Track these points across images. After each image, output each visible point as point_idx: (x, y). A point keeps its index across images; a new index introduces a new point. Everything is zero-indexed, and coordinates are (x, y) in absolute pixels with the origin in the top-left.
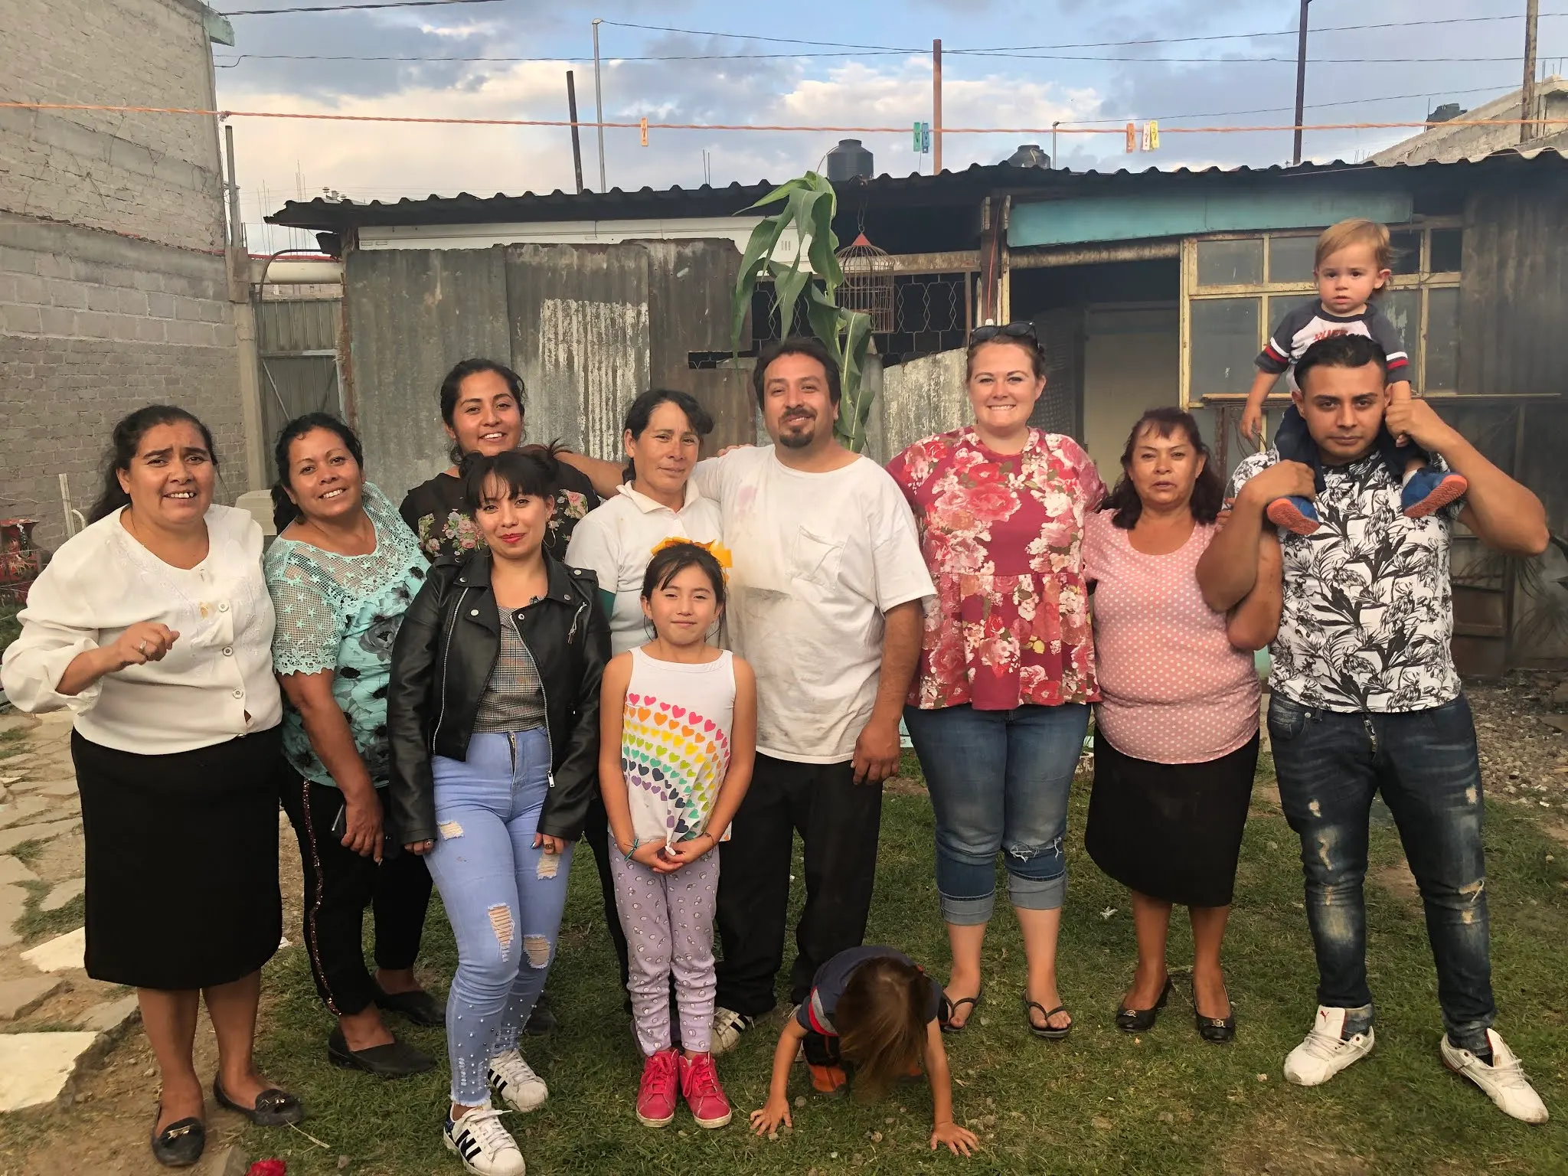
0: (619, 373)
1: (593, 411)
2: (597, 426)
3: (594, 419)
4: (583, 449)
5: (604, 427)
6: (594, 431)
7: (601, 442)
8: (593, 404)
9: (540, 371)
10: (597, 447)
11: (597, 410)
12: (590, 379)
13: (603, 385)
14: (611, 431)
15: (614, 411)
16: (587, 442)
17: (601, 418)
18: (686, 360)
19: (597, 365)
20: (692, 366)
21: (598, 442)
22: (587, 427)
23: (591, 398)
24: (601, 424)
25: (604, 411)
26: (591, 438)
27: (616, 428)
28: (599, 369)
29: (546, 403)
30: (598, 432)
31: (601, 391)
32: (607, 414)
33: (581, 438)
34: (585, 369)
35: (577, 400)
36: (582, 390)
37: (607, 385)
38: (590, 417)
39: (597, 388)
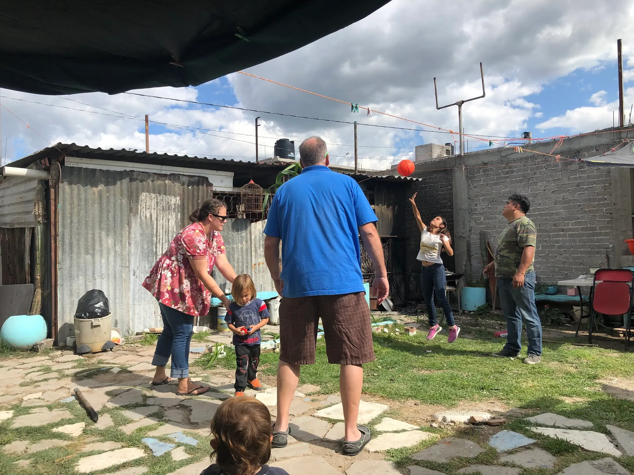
0: (170, 221)
1: (160, 236)
2: (161, 241)
3: (160, 239)
4: (155, 250)
5: (164, 242)
6: (160, 243)
8: (160, 233)
9: (139, 219)
10: (161, 249)
11: (161, 235)
12: (159, 223)
13: (164, 226)
15: (168, 235)
16: (156, 247)
17: (162, 238)
19: (161, 218)
21: (161, 247)
22: (156, 242)
23: (158, 230)
24: (162, 240)
25: (164, 235)
26: (158, 246)
28: (163, 219)
29: (141, 232)
30: (161, 244)
31: (163, 227)
32: (165, 237)
33: (154, 246)
34: (157, 220)
35: (153, 231)
36: (155, 227)
37: (166, 226)
38: (158, 238)
39: (161, 227)
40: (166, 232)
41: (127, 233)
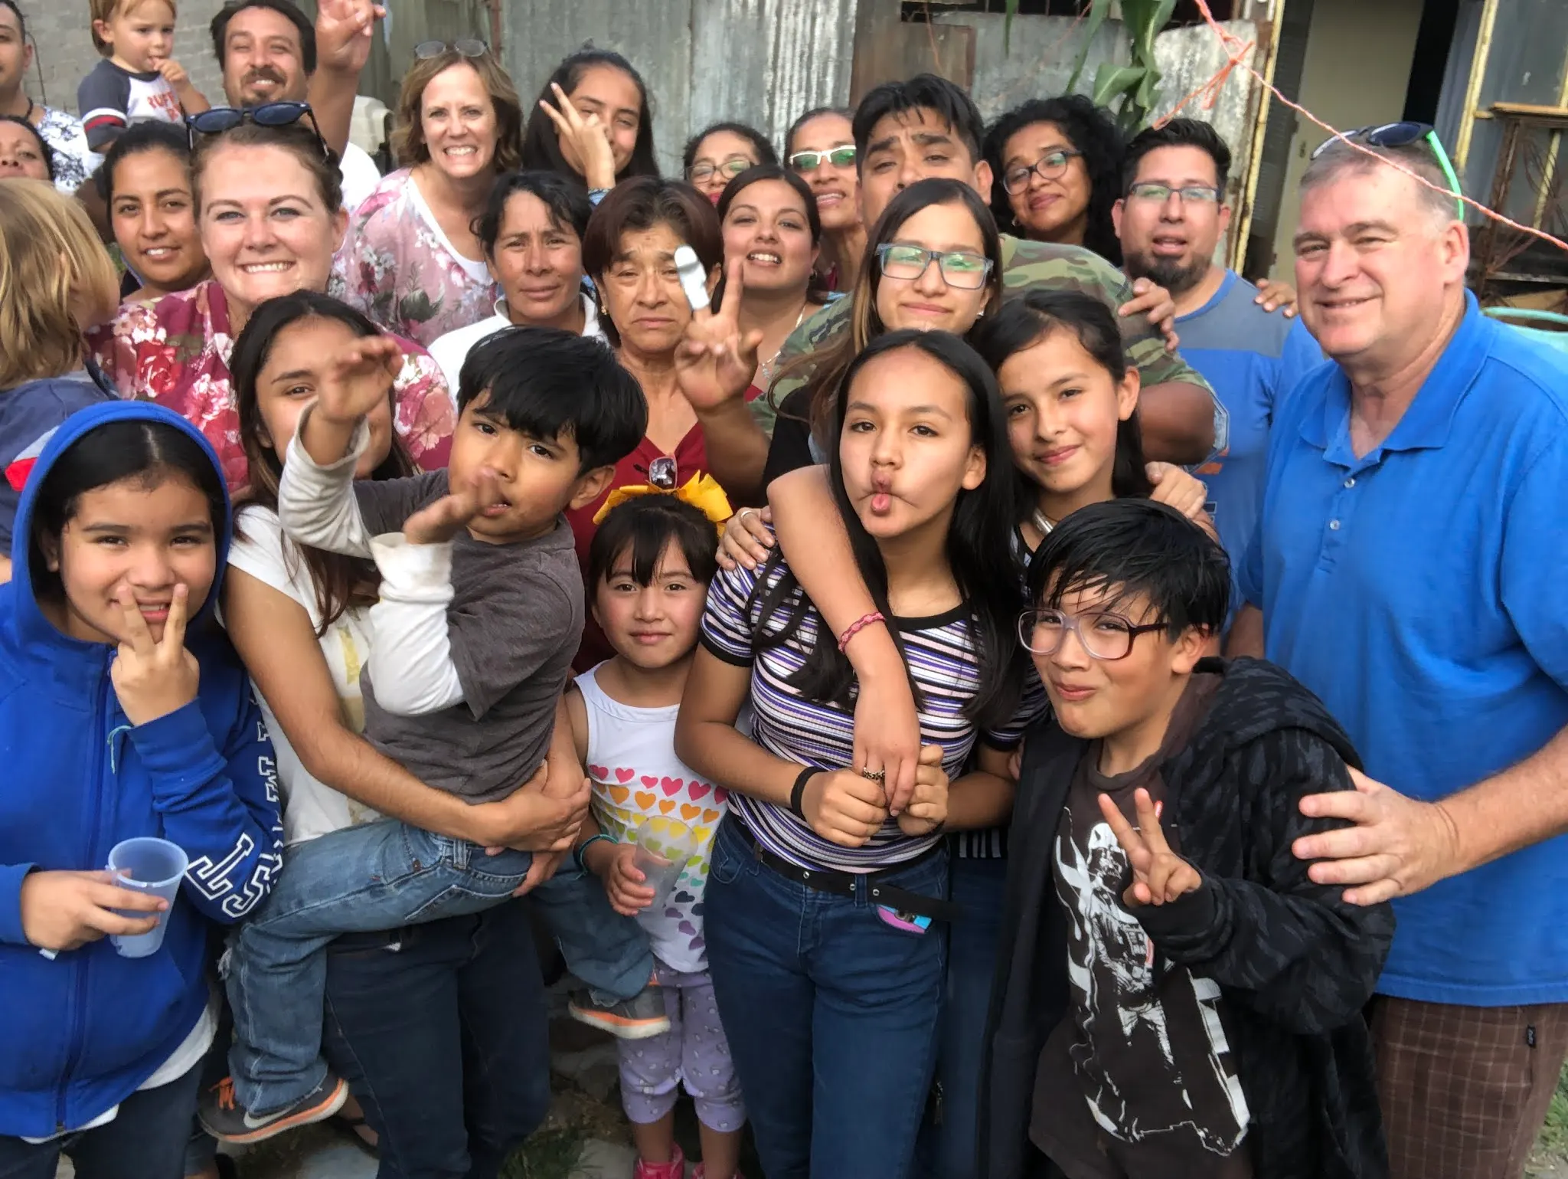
0: (819, 21)
1: (783, 67)
2: (787, 86)
3: (783, 77)
4: (766, 112)
5: (795, 88)
6: (782, 91)
7: (789, 105)
8: (784, 58)
9: (724, 11)
10: (784, 112)
11: (788, 66)
12: (783, 25)
13: (799, 36)
14: (803, 94)
15: (809, 68)
16: (772, 104)
17: (791, 77)
18: (899, 11)
19: (793, 9)
20: (904, 18)
21: (785, 105)
22: (774, 86)
23: (781, 50)
24: (791, 83)
25: (797, 68)
26: (777, 100)
27: (808, 91)
28: (796, 14)
29: (728, 52)
30: (787, 93)
31: (794, 41)
32: (800, 72)
33: (766, 98)
34: (778, 14)
35: (765, 51)
36: (772, 39)
37: (804, 36)
38: (779, 74)
39: (790, 38)
40: (801, 56)
41: (687, 52)
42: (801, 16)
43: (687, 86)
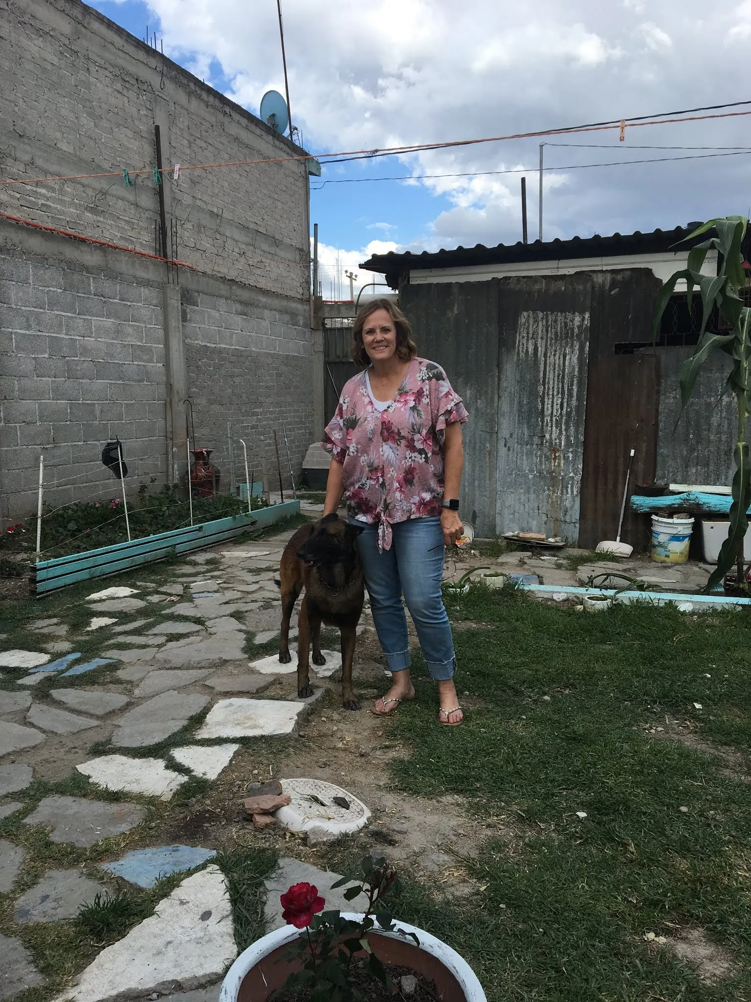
0: (568, 358)
1: (549, 383)
2: (551, 393)
3: (549, 388)
4: (540, 407)
5: (555, 393)
6: (548, 395)
7: (553, 402)
8: (549, 378)
9: (516, 357)
10: (550, 406)
11: (551, 382)
12: (548, 362)
13: (557, 366)
14: (560, 396)
15: (563, 383)
16: (543, 402)
17: (553, 387)
18: (613, 349)
19: (553, 353)
20: (616, 353)
21: (550, 402)
22: (544, 392)
23: (547, 373)
24: (553, 391)
25: (556, 382)
26: (546, 400)
27: (563, 393)
28: (555, 355)
29: (518, 378)
30: (551, 396)
31: (554, 369)
32: (558, 384)
33: (539, 400)
34: (545, 356)
35: (538, 375)
36: (542, 369)
37: (559, 366)
38: (547, 387)
39: (552, 368)
40: (558, 376)
41: (496, 379)
42: (557, 356)
43: (496, 397)
